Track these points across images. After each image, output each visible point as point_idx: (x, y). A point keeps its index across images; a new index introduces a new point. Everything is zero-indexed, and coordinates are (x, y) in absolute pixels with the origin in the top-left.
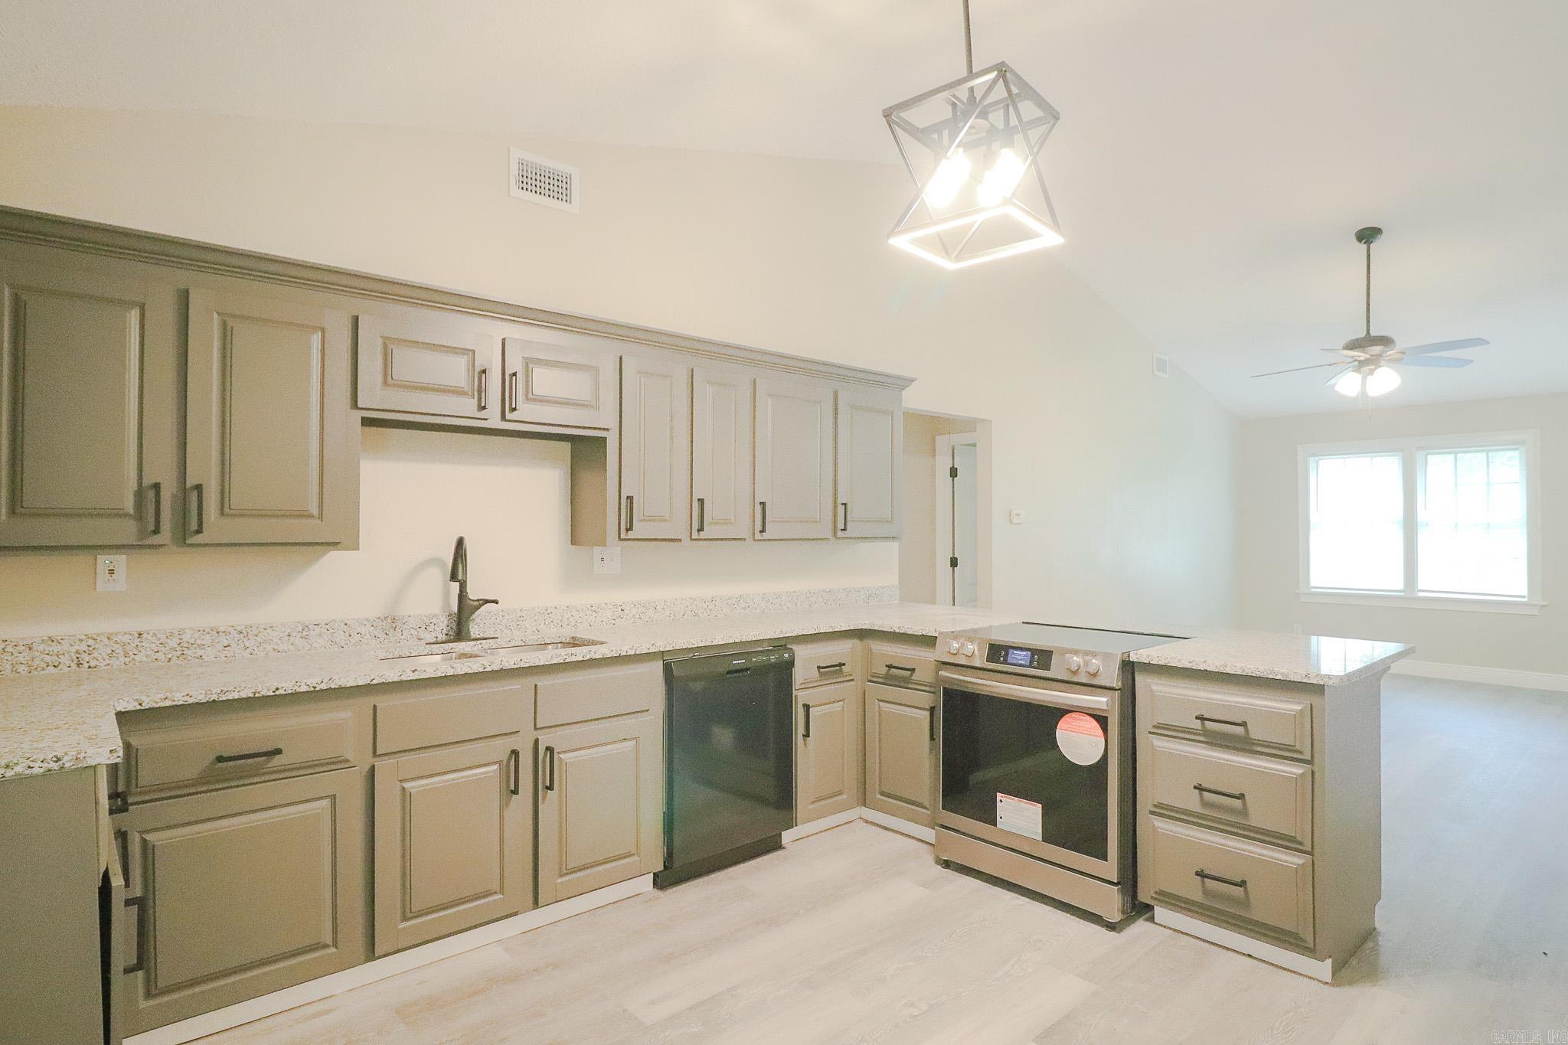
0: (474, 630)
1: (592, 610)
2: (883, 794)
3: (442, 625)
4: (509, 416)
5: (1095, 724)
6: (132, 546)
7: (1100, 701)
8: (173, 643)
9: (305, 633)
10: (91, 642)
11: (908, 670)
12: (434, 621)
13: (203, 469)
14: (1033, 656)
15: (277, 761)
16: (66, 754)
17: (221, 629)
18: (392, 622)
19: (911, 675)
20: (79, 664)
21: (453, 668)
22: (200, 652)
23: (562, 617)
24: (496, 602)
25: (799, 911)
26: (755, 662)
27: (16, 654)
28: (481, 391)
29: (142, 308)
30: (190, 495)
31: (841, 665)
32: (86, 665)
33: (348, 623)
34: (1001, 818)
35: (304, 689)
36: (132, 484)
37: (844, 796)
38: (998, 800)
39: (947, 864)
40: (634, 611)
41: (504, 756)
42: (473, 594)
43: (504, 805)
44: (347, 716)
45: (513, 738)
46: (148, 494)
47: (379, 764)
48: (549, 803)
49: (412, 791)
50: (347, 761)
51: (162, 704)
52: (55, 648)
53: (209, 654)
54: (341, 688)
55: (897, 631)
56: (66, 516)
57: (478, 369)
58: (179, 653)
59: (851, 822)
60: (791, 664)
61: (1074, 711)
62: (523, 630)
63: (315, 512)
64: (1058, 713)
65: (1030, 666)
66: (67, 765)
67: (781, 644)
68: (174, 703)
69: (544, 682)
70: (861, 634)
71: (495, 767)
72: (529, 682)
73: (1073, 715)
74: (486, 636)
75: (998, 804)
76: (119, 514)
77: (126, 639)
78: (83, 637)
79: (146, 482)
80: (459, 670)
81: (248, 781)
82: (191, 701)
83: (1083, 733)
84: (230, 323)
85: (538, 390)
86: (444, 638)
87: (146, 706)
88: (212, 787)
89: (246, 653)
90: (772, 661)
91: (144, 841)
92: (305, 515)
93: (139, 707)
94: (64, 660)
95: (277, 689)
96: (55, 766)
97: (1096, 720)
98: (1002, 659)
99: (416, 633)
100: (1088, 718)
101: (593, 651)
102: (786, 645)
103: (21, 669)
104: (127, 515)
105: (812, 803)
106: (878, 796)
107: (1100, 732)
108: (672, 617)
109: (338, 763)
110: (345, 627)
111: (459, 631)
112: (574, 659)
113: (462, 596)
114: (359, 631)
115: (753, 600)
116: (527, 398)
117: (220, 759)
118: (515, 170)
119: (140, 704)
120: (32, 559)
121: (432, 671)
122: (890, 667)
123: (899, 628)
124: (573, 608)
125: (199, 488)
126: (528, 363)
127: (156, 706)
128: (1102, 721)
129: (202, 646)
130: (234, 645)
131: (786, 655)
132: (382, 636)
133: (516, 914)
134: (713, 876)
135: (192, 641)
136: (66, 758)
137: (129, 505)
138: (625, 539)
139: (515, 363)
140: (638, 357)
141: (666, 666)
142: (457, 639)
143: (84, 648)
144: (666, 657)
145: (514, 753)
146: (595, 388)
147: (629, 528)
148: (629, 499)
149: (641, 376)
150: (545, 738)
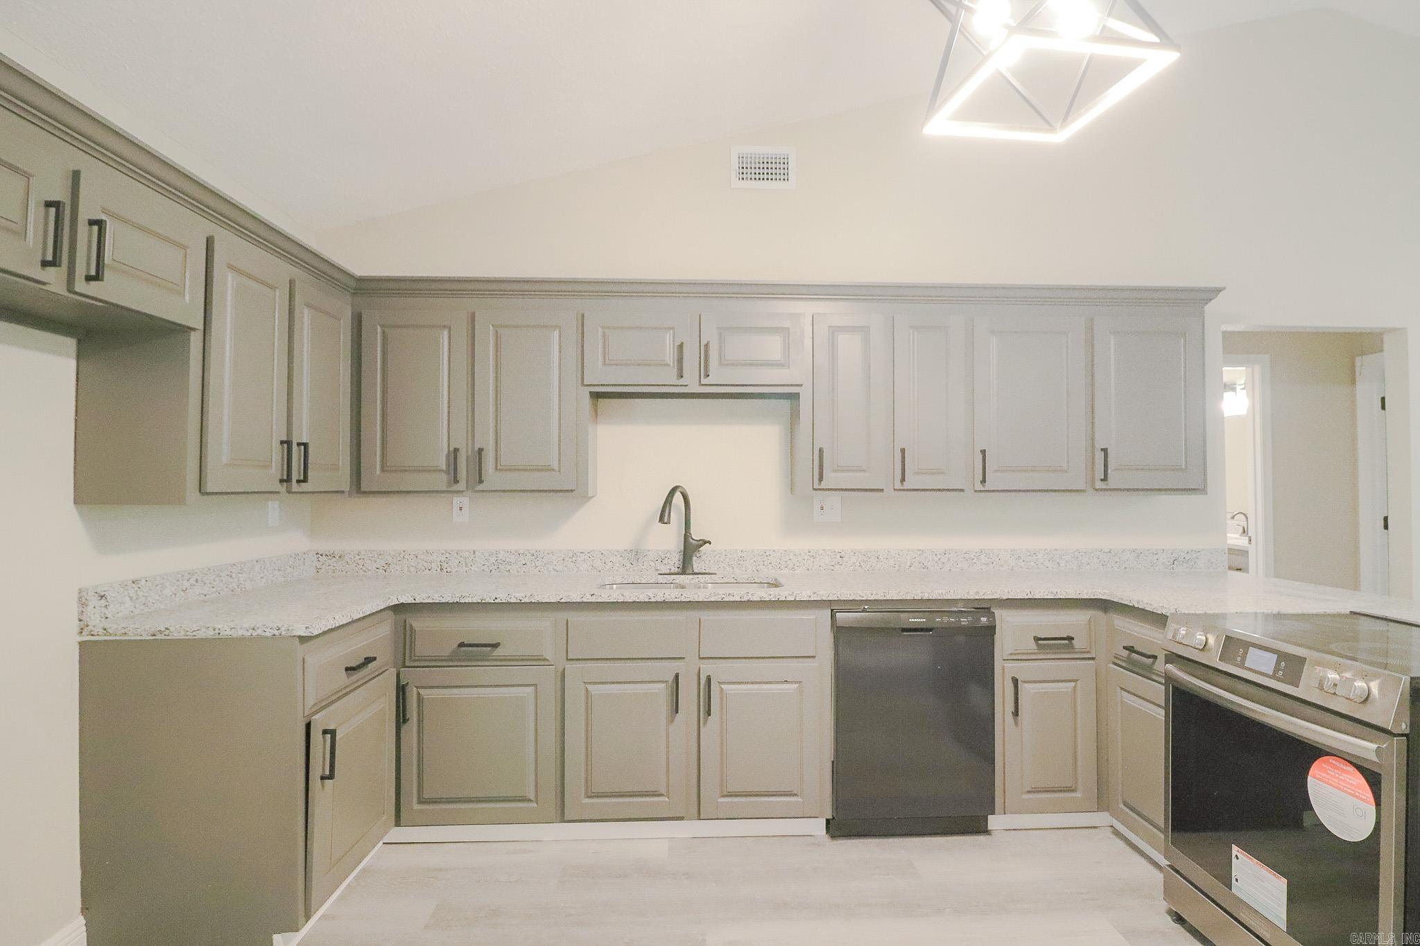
0: (697, 565)
1: (809, 555)
2: (1125, 804)
3: (675, 561)
4: (704, 381)
5: (1360, 780)
6: (443, 492)
7: (1367, 748)
8: (493, 560)
9: (574, 559)
10: (448, 555)
11: (1149, 657)
12: (668, 555)
13: (486, 440)
14: (1278, 663)
15: (498, 652)
16: (283, 626)
17: (521, 552)
18: (636, 555)
19: (1153, 663)
20: (442, 570)
21: (623, 595)
22: (509, 568)
23: (780, 559)
24: (711, 543)
25: (944, 909)
26: (938, 622)
27: (410, 560)
28: (679, 358)
29: (450, 329)
30: (476, 455)
31: (1070, 639)
32: (445, 570)
33: (604, 553)
34: (1237, 880)
35: (513, 600)
36: (448, 449)
37: (1078, 795)
38: (1234, 856)
39: (1179, 919)
40: (854, 559)
41: (671, 678)
42: (696, 534)
43: (671, 720)
44: (544, 624)
45: (678, 663)
46: (453, 455)
47: (570, 668)
48: (712, 727)
49: (593, 693)
50: (545, 660)
51: (427, 601)
52: (429, 558)
53: (514, 568)
54: (538, 603)
55: (1136, 606)
56: (419, 471)
57: (678, 343)
58: (496, 567)
59: (1095, 827)
60: (991, 630)
61: (1335, 755)
62: (744, 569)
64: (1310, 753)
65: (1273, 677)
66: (283, 633)
67: (984, 607)
68: (434, 601)
69: (707, 617)
70: (1104, 605)
71: (661, 685)
72: (694, 615)
73: (1331, 759)
74: (711, 572)
75: (1234, 860)
76: (437, 470)
77: (466, 554)
78: (444, 552)
79: (452, 447)
80: (628, 597)
81: (480, 663)
82: (443, 601)
83: (1345, 791)
84: (501, 331)
85: (731, 354)
86: (676, 570)
87: (418, 601)
88: (459, 664)
89: (536, 571)
90: (963, 623)
91: (418, 694)
92: (549, 469)
93: (414, 602)
94: (434, 565)
95: (496, 598)
96: (276, 633)
97: (1362, 773)
98: (1239, 659)
99: (654, 565)
100: (1351, 769)
101: (751, 593)
102: (990, 608)
103: (413, 569)
104: (442, 471)
105: (1029, 792)
106: (1122, 806)
107: (1369, 795)
108: (897, 568)
109: (539, 660)
110: (602, 556)
111: (685, 567)
112: (732, 599)
113: (687, 536)
114: (611, 559)
115: (998, 556)
116: (720, 364)
117: (462, 645)
118: (734, 165)
119: (415, 599)
120: (394, 499)
121: (606, 597)
122: (1130, 649)
123: (1138, 602)
124: (791, 552)
125: (481, 451)
126: (721, 333)
127: (424, 602)
128: (1374, 780)
129: (509, 563)
130: (528, 564)
131: (984, 619)
132: (629, 565)
133: (681, 818)
134: (891, 840)
135: (504, 559)
136: (283, 629)
137: (442, 462)
138: (819, 489)
139: (710, 335)
140: (833, 312)
141: (833, 616)
142: (683, 573)
143: (444, 559)
144: (834, 606)
145: (677, 676)
146: (787, 348)
147: (821, 479)
148: (821, 450)
149: (834, 330)
150: (707, 668)
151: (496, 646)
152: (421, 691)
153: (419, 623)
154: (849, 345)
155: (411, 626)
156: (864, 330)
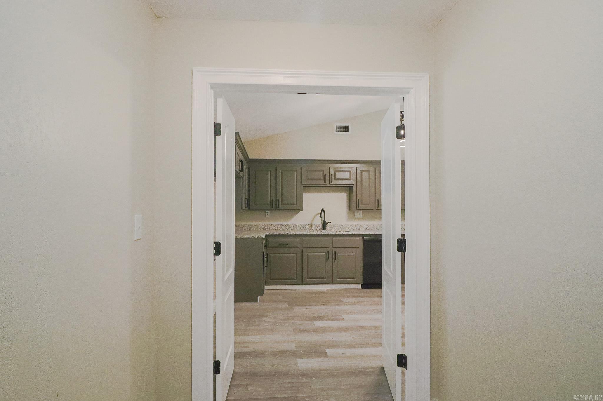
0: (327, 228)
1: (354, 226)
3: (321, 227)
4: (330, 183)
6: (269, 210)
8: (276, 227)
9: (296, 227)
12: (319, 226)
13: (279, 197)
15: (288, 246)
17: (283, 225)
18: (311, 225)
20: (263, 229)
23: (348, 226)
24: (330, 222)
27: (255, 227)
28: (325, 178)
29: (270, 171)
30: (277, 201)
35: (292, 234)
36: (270, 200)
40: (365, 227)
41: (326, 252)
42: (326, 221)
43: (327, 261)
44: (298, 240)
45: (328, 248)
46: (272, 201)
47: (304, 249)
48: (336, 263)
49: (309, 255)
50: (298, 248)
51: (272, 234)
52: (260, 226)
53: (281, 229)
54: (297, 235)
56: (262, 205)
57: (324, 174)
58: (277, 229)
62: (338, 229)
63: (296, 204)
68: (274, 234)
69: (334, 238)
71: (324, 254)
72: (331, 238)
74: (329, 230)
77: (269, 225)
79: (271, 199)
81: (284, 248)
82: (276, 234)
84: (283, 171)
85: (337, 177)
87: (270, 234)
88: (279, 248)
89: (287, 229)
91: (270, 256)
92: (294, 204)
94: (261, 228)
95: (288, 234)
99: (316, 228)
103: (256, 229)
104: (269, 205)
110: (303, 226)
111: (324, 228)
112: (340, 234)
113: (324, 221)
114: (305, 226)
116: (335, 179)
117: (280, 244)
118: (335, 128)
121: (312, 233)
125: (278, 200)
126: (335, 172)
129: (280, 228)
130: (285, 228)
132: (309, 228)
133: (329, 284)
135: (279, 226)
137: (269, 203)
138: (358, 209)
139: (332, 172)
140: (361, 167)
141: (363, 238)
142: (323, 230)
143: (264, 226)
144: (363, 236)
145: (328, 251)
146: (350, 175)
147: (359, 207)
148: (359, 200)
149: (361, 171)
150: (334, 249)
151: (287, 244)
152: (271, 255)
153: (270, 239)
154: (365, 175)
155: (268, 240)
156: (369, 171)
